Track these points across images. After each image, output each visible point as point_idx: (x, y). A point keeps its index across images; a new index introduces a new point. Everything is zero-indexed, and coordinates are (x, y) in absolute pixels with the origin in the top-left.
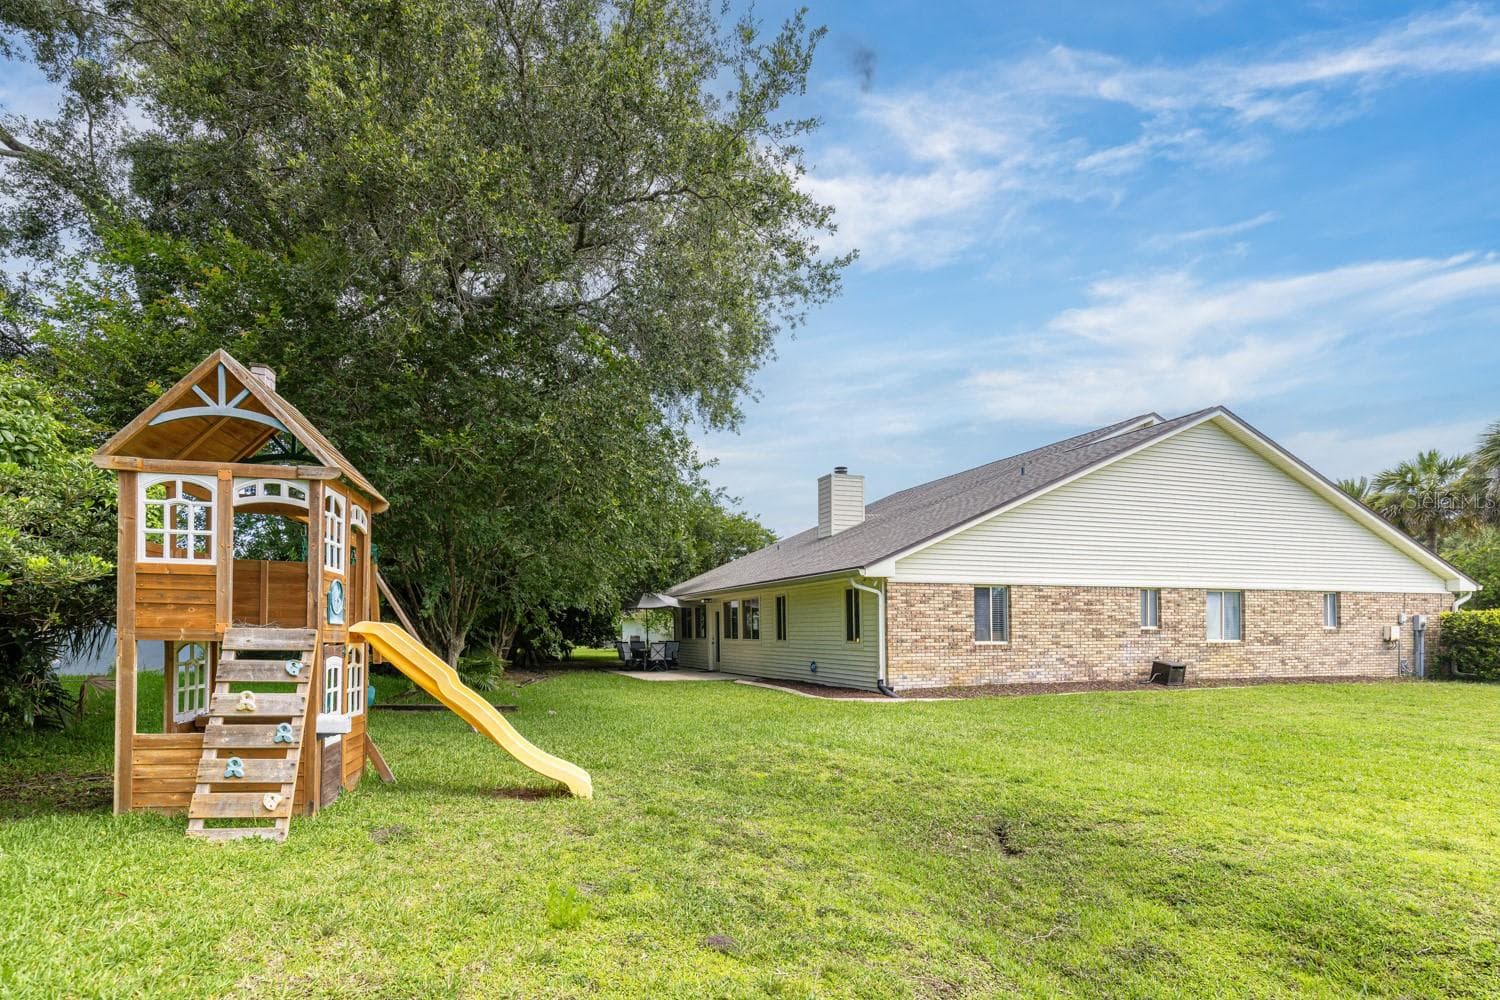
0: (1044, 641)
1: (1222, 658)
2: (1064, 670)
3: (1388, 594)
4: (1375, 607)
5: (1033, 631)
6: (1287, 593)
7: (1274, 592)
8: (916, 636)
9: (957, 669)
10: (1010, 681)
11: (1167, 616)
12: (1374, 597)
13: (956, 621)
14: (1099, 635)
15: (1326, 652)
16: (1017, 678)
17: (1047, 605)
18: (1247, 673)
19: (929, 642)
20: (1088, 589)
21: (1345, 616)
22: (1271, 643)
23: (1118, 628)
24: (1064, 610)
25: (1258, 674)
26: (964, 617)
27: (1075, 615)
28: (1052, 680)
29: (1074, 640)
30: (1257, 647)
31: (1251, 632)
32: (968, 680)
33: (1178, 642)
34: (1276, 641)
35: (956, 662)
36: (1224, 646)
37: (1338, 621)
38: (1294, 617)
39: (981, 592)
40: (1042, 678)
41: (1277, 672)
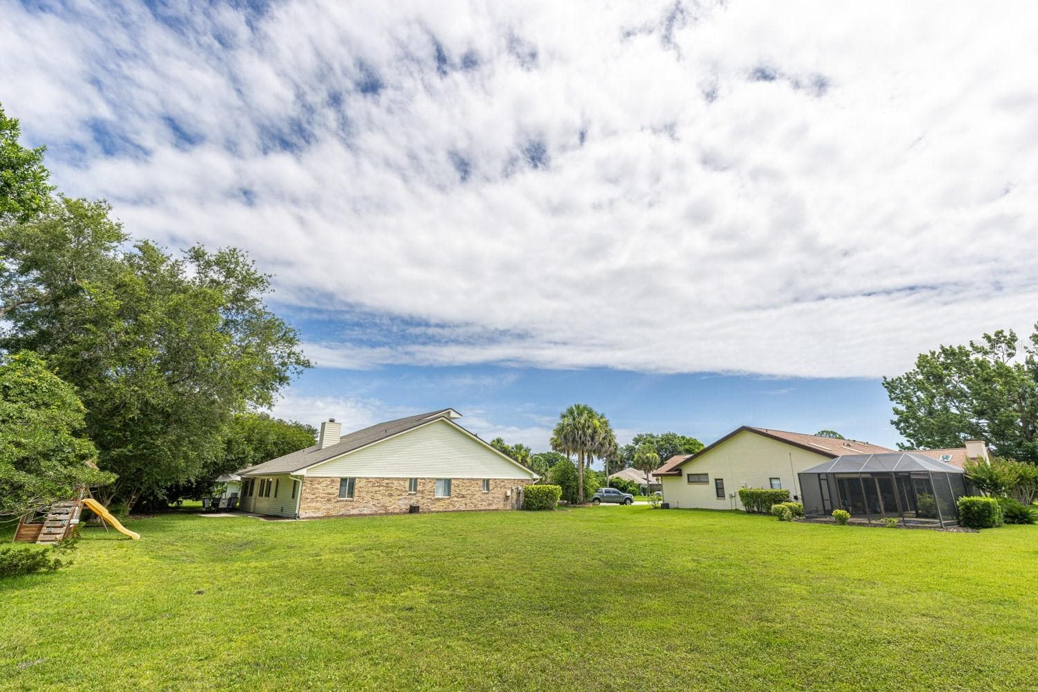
0: (368, 498)
1: (441, 503)
2: (375, 508)
3: (508, 479)
4: (503, 484)
5: (363, 494)
6: (468, 479)
7: (463, 479)
8: (314, 496)
9: (329, 509)
10: (351, 513)
11: (419, 488)
12: (503, 481)
13: (331, 491)
14: (391, 495)
15: (483, 500)
16: (355, 512)
17: (370, 485)
18: (451, 508)
19: (318, 499)
20: (387, 479)
21: (491, 487)
22: (461, 497)
23: (399, 493)
24: (377, 486)
25: (455, 509)
26: (335, 490)
27: (381, 488)
28: (369, 512)
29: (380, 497)
30: (455, 499)
31: (453, 493)
32: (333, 513)
33: (423, 498)
34: (463, 497)
35: (329, 506)
36: (442, 499)
37: (488, 489)
38: (471, 488)
39: (343, 480)
40: (365, 512)
41: (462, 508)
